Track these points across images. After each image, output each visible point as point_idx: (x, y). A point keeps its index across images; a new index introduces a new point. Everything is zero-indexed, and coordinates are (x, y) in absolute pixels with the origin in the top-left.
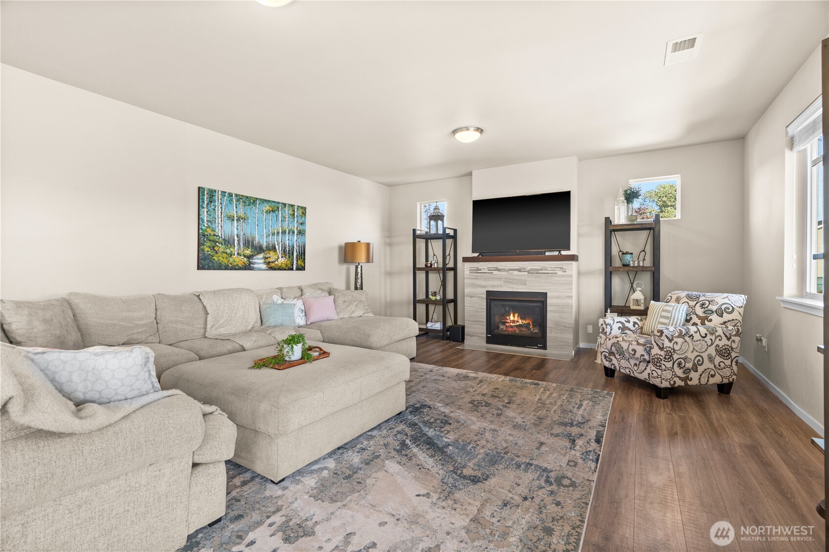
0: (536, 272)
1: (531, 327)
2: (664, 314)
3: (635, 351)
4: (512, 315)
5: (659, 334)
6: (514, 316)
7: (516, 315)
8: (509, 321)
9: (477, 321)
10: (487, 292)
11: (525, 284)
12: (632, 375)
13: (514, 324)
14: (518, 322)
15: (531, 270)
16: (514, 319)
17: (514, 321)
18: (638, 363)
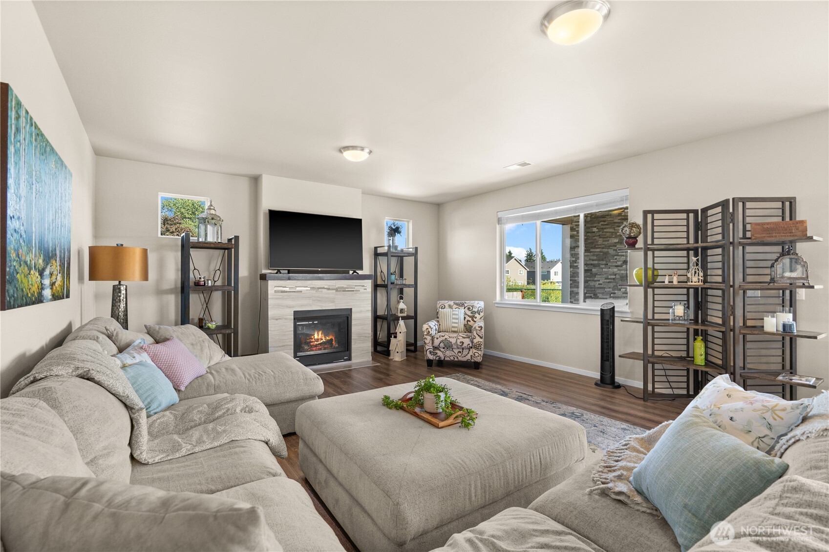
0: (344, 290)
1: (333, 342)
2: (454, 316)
3: (463, 343)
4: (316, 333)
5: (480, 329)
6: (318, 335)
7: (320, 333)
8: (314, 340)
9: (284, 346)
10: (295, 312)
11: (333, 302)
12: (456, 359)
13: (318, 343)
14: (322, 339)
15: (339, 288)
16: (318, 336)
17: (318, 339)
18: (461, 350)
